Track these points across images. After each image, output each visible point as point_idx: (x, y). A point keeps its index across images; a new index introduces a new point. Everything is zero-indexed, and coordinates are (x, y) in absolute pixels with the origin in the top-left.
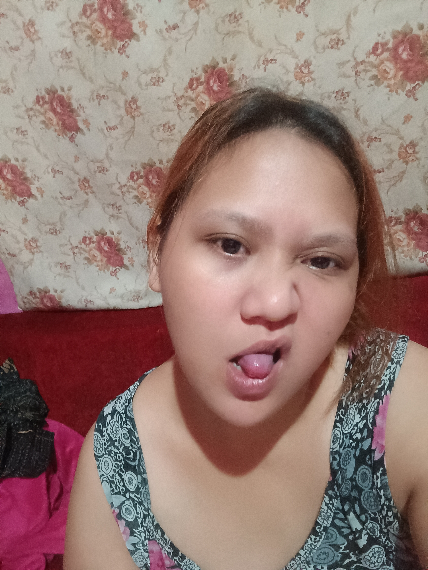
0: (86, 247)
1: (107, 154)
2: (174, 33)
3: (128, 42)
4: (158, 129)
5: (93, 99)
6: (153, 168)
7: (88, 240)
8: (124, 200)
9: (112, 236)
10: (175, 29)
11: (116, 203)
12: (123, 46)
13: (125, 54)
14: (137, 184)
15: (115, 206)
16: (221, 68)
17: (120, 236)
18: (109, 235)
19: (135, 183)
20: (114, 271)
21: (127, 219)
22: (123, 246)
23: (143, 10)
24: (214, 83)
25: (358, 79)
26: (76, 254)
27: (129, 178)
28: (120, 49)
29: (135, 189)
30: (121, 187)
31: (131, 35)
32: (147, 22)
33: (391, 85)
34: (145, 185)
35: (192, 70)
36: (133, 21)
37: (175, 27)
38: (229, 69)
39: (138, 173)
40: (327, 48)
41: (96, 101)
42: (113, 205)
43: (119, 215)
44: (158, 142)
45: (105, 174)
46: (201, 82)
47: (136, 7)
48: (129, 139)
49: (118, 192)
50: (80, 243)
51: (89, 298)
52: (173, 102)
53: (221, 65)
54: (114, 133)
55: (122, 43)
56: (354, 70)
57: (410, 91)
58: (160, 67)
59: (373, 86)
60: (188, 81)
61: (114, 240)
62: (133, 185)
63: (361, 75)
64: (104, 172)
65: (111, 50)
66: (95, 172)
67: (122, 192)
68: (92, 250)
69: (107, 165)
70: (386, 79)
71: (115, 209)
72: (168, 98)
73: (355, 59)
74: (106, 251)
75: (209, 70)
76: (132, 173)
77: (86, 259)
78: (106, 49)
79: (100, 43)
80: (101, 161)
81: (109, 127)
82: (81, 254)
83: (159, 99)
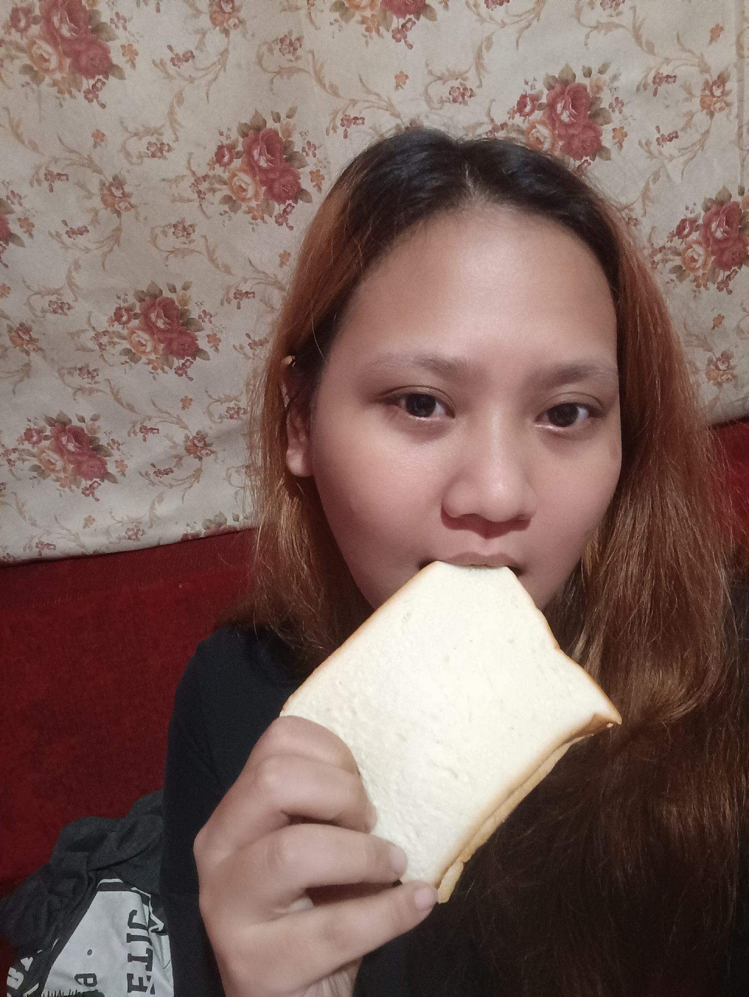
0: (33, 447)
1: (69, 277)
2: (186, 68)
3: (105, 80)
4: (165, 233)
5: (39, 182)
6: (158, 300)
7: (34, 434)
8: (104, 360)
9: (83, 425)
10: (187, 61)
11: (87, 366)
12: (94, 86)
13: (98, 101)
14: (128, 329)
15: (86, 371)
16: (271, 129)
17: (97, 424)
18: (75, 423)
19: (123, 328)
20: (88, 487)
21: (110, 393)
22: (104, 441)
23: (128, 25)
24: (260, 154)
26: (15, 462)
27: (114, 318)
28: (88, 92)
29: (124, 338)
30: (97, 336)
31: (108, 69)
32: (136, 47)
34: (143, 330)
35: (220, 131)
36: (109, 43)
37: (189, 56)
38: (283, 132)
39: (129, 310)
40: (446, 102)
41: (46, 184)
42: (80, 369)
43: (94, 386)
44: (165, 254)
45: (66, 314)
46: (238, 153)
47: (114, 17)
48: (111, 250)
49: (91, 345)
50: (21, 441)
51: (46, 540)
52: (190, 187)
53: (271, 124)
54: (81, 240)
55: (92, 82)
58: (163, 126)
60: (215, 149)
61: (86, 432)
62: (121, 331)
64: (63, 311)
65: (70, 93)
66: (44, 311)
67: (100, 345)
68: (44, 452)
69: (68, 297)
71: (86, 376)
72: (179, 179)
73: (492, 120)
74: (73, 453)
75: (251, 132)
76: (119, 309)
77: (35, 468)
78: (60, 92)
79: (48, 80)
80: (56, 292)
81: (71, 228)
82: (24, 460)
83: (164, 180)
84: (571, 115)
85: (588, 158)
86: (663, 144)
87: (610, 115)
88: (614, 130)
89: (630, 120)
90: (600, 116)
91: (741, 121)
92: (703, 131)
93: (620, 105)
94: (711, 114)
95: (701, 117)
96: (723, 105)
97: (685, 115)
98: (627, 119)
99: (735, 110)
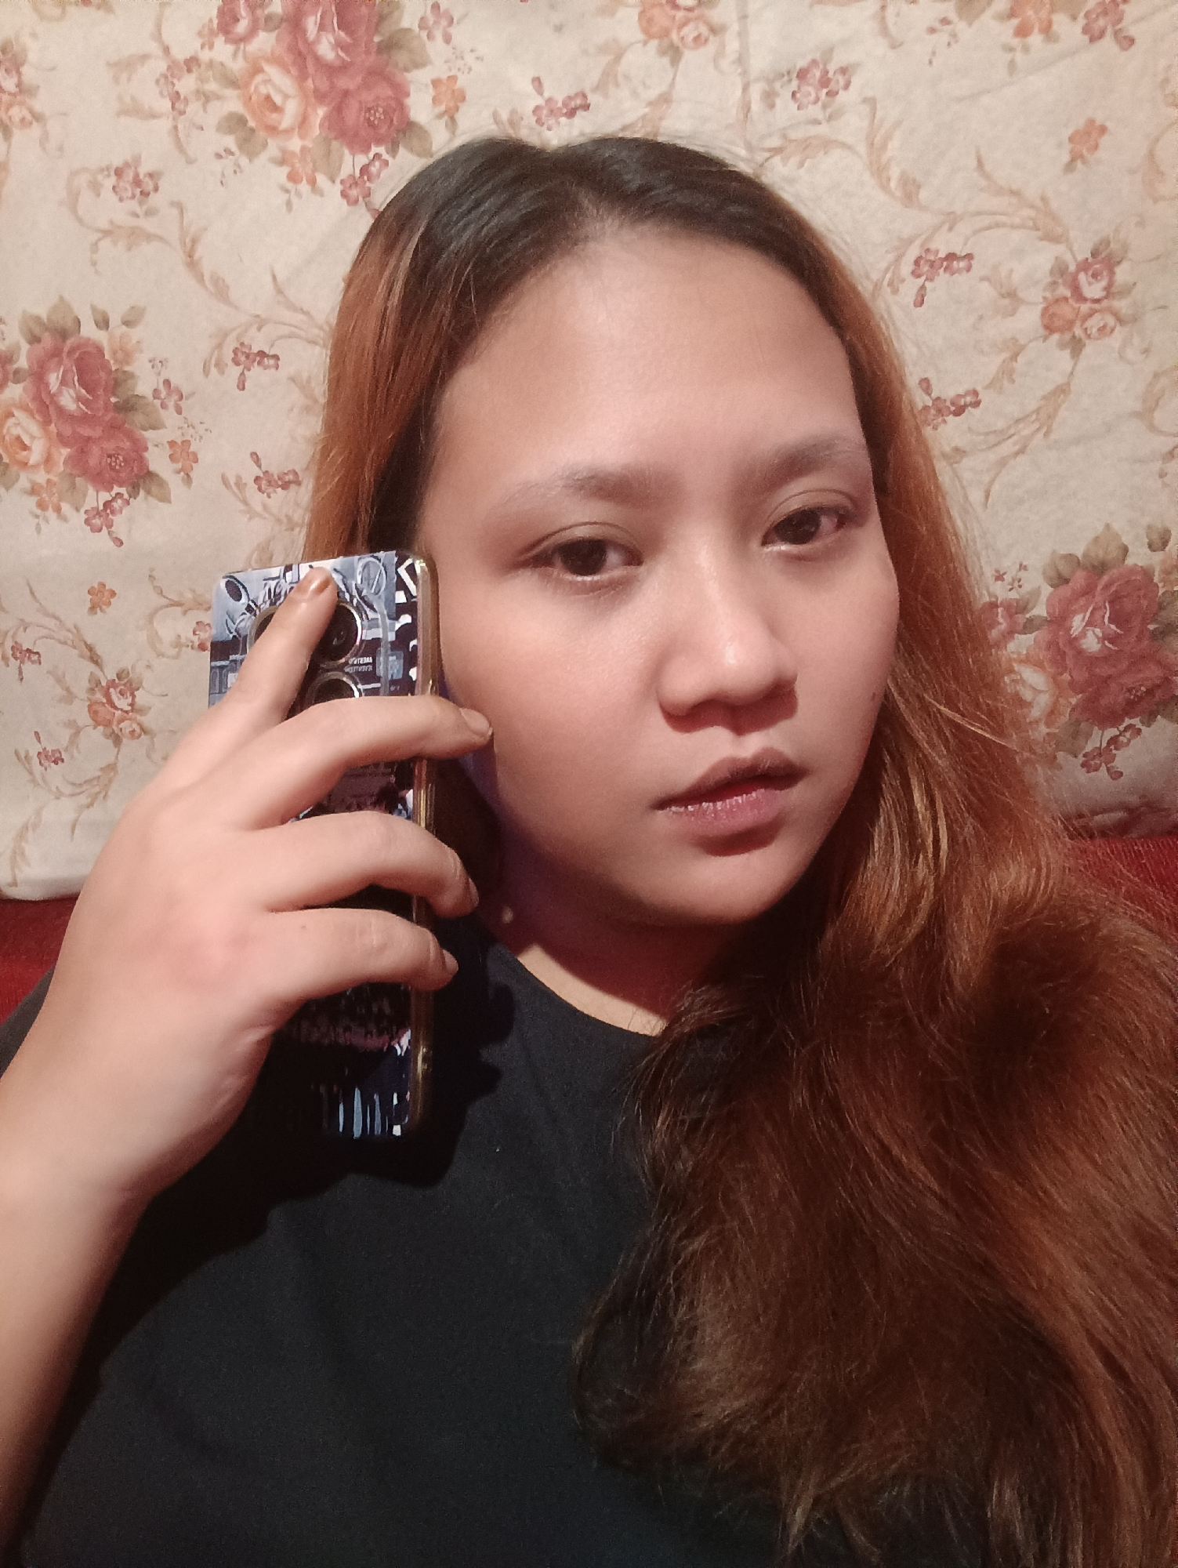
25: (180, 127)
33: (293, 154)
56: (165, 93)
57: (353, 182)
59: (232, 154)
63: (188, 110)
70: (273, 130)
73: (166, 50)
84: (339, 45)
85: (381, 150)
86: (552, 121)
87: (424, 46)
88: (436, 83)
89: (470, 59)
90: (401, 47)
91: (745, 73)
92: (653, 94)
93: (444, 23)
94: (674, 53)
95: (643, 58)
96: (704, 30)
97: (603, 49)
98: (462, 58)
99: (733, 45)
